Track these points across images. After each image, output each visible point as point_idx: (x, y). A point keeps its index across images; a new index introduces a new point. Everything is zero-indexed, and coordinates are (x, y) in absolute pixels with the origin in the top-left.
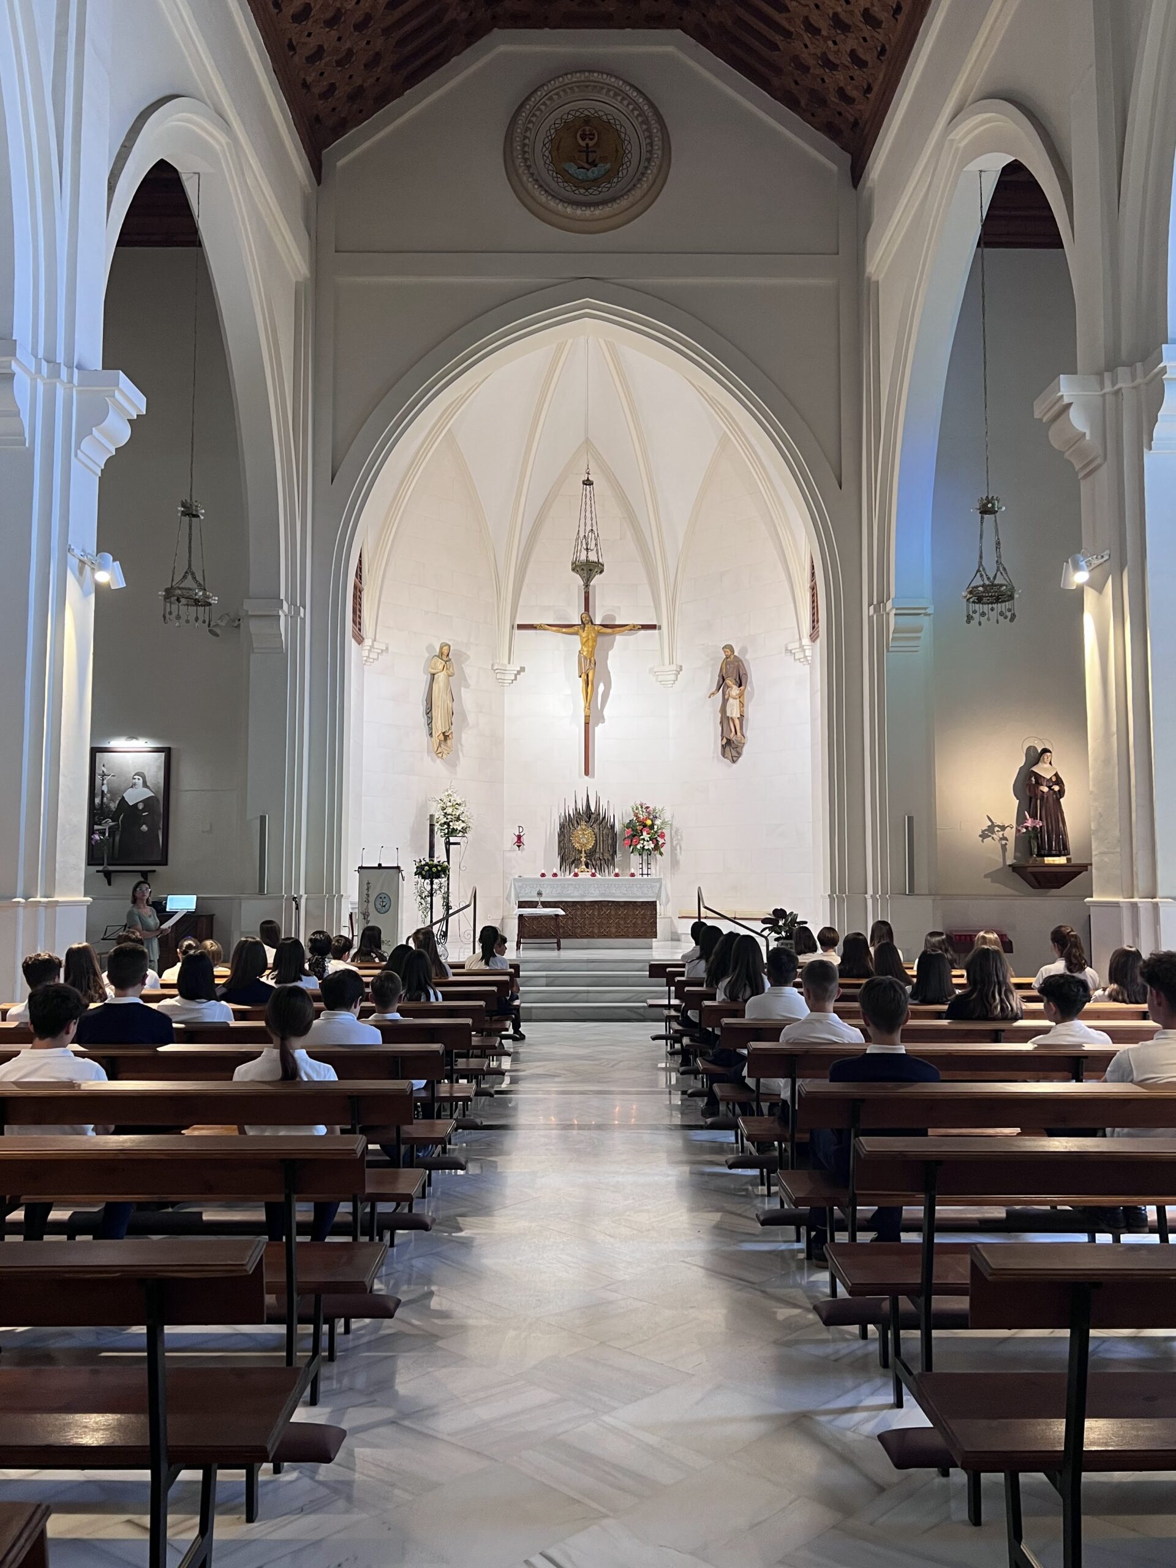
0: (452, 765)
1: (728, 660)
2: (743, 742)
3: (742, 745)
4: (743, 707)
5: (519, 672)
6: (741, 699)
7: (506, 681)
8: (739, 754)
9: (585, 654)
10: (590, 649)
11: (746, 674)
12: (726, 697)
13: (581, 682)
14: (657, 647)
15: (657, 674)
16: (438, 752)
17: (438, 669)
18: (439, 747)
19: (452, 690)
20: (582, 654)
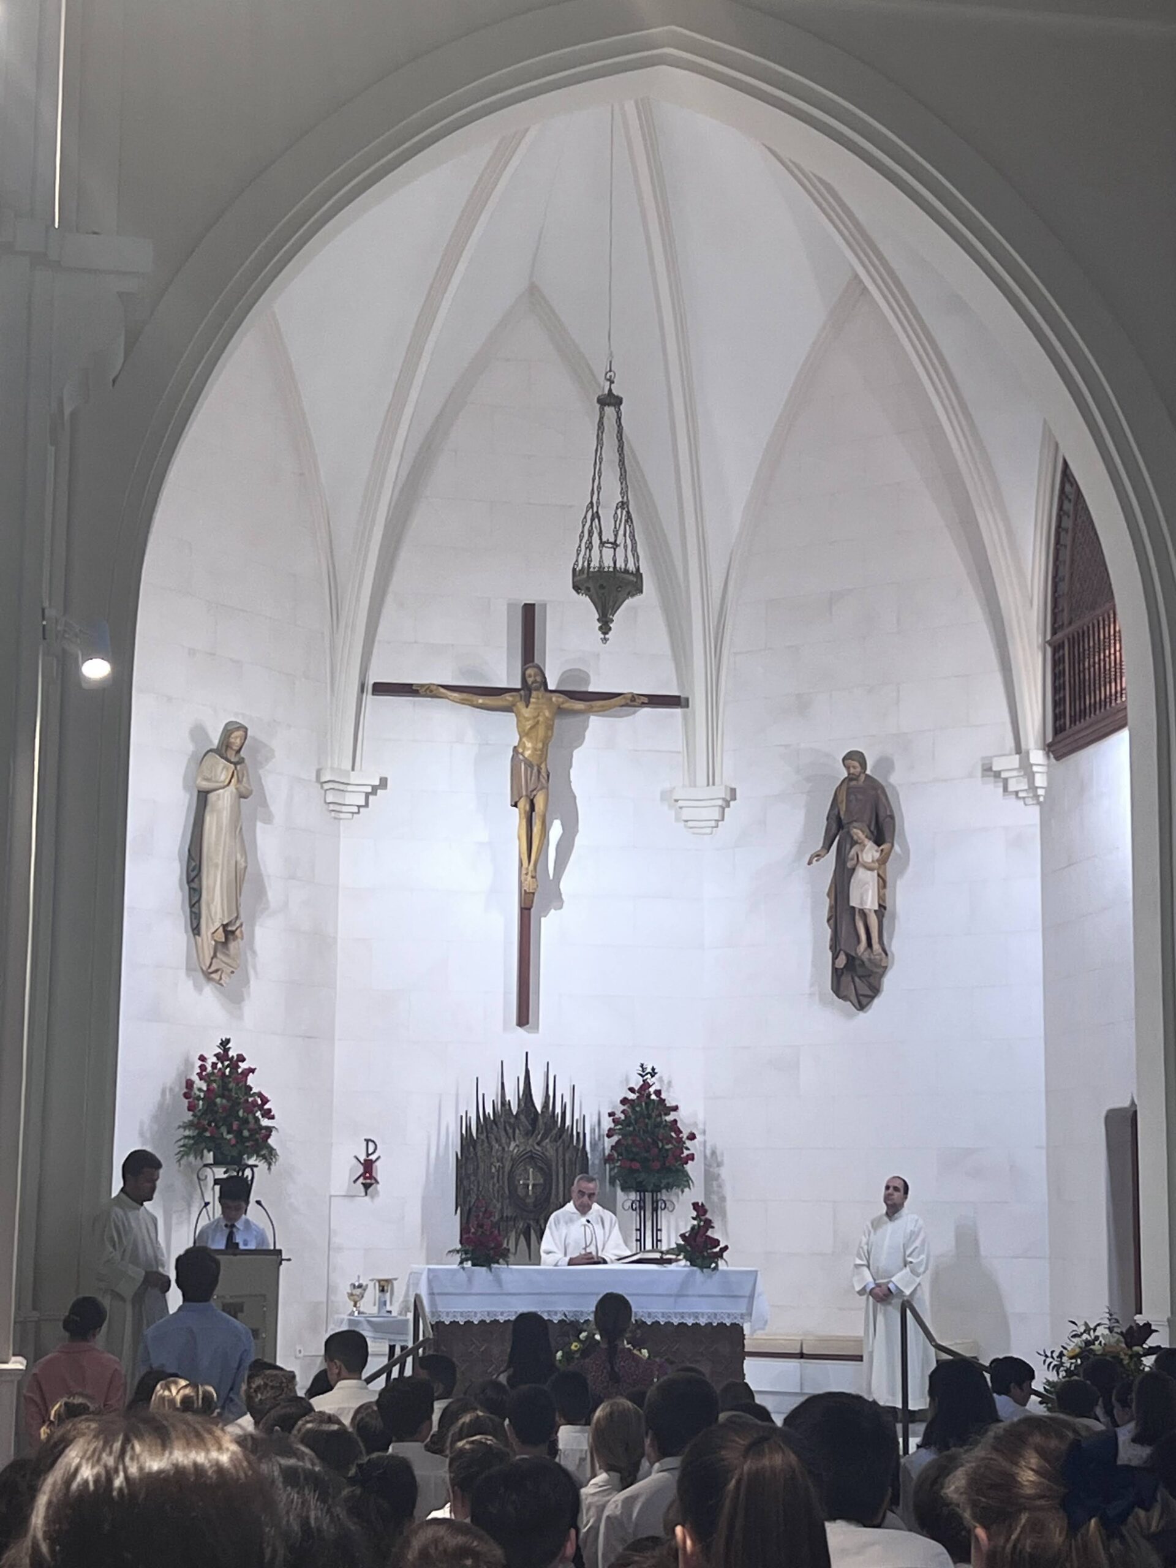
1: (853, 783)
2: (883, 964)
3: (880, 970)
4: (885, 886)
5: (375, 790)
6: (881, 873)
7: (344, 809)
8: (875, 991)
9: (527, 753)
10: (540, 745)
11: (892, 817)
12: (849, 865)
13: (514, 818)
14: (680, 746)
15: (678, 805)
16: (210, 970)
17: (217, 782)
18: (212, 958)
19: (241, 829)
20: (522, 754)
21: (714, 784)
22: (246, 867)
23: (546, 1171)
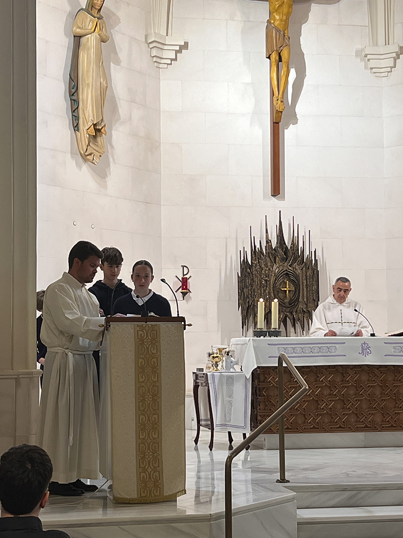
0: (102, 174)
7: (163, 61)
9: (277, 23)
10: (284, 18)
14: (366, 22)
15: (367, 58)
16: (86, 154)
17: (87, 29)
18: (87, 146)
19: (102, 63)
20: (273, 23)
21: (388, 44)
22: (107, 87)
23: (296, 283)
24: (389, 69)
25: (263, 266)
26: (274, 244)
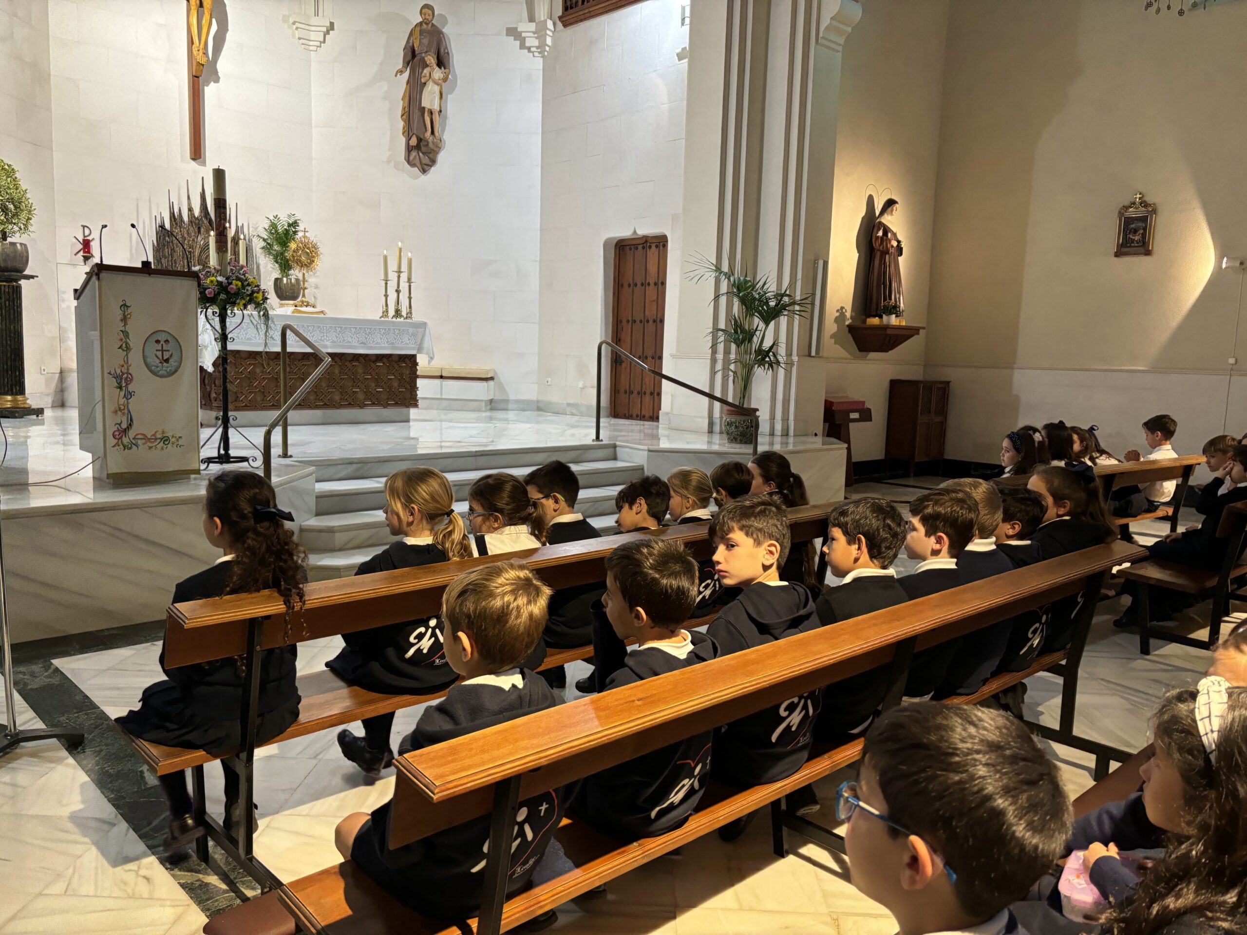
2: (438, 147)
3: (438, 150)
4: (441, 99)
6: (442, 88)
8: (433, 162)
11: (448, 53)
12: (421, 80)
15: (294, 27)
21: (318, 16)
24: (318, 44)
25: (186, 235)
26: (197, 212)
